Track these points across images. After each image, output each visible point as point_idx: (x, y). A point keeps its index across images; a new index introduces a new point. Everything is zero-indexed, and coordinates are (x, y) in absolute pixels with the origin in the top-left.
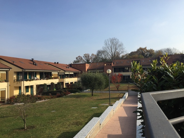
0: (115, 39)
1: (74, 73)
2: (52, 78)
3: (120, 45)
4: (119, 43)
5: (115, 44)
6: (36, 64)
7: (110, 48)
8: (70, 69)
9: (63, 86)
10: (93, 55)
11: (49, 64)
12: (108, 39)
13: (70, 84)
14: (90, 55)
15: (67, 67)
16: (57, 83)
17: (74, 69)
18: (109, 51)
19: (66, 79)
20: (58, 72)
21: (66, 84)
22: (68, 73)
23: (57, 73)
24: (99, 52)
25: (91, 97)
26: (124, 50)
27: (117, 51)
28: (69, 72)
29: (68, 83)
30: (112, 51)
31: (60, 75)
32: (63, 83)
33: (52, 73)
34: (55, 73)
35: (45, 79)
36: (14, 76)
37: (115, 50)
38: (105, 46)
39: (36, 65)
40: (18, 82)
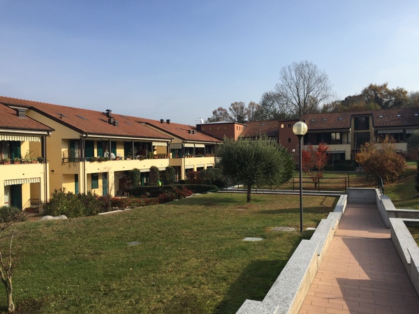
0: (307, 65)
1: (206, 145)
2: (154, 157)
3: (320, 80)
4: (316, 75)
5: (307, 76)
6: (114, 122)
7: (293, 87)
8: (198, 135)
9: (180, 177)
10: (252, 104)
11: (147, 124)
12: (289, 66)
13: (195, 170)
14: (246, 106)
15: (189, 131)
16: (165, 169)
17: (207, 137)
18: (291, 94)
19: (186, 159)
20: (167, 142)
21: (186, 170)
22: (192, 146)
23: (165, 144)
24: (268, 98)
25: (245, 206)
26: (330, 92)
27: (311, 94)
28: (194, 143)
29: (192, 169)
30: (298, 95)
31: (173, 151)
32: (179, 168)
33: (154, 144)
34: (159, 145)
35: (135, 159)
36: (63, 150)
37: (306, 92)
38: (281, 83)
39: (114, 125)
40: (72, 164)
